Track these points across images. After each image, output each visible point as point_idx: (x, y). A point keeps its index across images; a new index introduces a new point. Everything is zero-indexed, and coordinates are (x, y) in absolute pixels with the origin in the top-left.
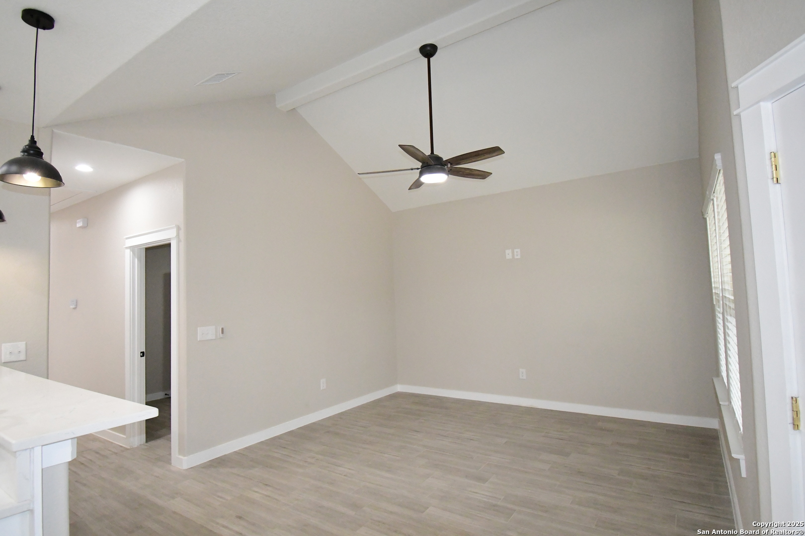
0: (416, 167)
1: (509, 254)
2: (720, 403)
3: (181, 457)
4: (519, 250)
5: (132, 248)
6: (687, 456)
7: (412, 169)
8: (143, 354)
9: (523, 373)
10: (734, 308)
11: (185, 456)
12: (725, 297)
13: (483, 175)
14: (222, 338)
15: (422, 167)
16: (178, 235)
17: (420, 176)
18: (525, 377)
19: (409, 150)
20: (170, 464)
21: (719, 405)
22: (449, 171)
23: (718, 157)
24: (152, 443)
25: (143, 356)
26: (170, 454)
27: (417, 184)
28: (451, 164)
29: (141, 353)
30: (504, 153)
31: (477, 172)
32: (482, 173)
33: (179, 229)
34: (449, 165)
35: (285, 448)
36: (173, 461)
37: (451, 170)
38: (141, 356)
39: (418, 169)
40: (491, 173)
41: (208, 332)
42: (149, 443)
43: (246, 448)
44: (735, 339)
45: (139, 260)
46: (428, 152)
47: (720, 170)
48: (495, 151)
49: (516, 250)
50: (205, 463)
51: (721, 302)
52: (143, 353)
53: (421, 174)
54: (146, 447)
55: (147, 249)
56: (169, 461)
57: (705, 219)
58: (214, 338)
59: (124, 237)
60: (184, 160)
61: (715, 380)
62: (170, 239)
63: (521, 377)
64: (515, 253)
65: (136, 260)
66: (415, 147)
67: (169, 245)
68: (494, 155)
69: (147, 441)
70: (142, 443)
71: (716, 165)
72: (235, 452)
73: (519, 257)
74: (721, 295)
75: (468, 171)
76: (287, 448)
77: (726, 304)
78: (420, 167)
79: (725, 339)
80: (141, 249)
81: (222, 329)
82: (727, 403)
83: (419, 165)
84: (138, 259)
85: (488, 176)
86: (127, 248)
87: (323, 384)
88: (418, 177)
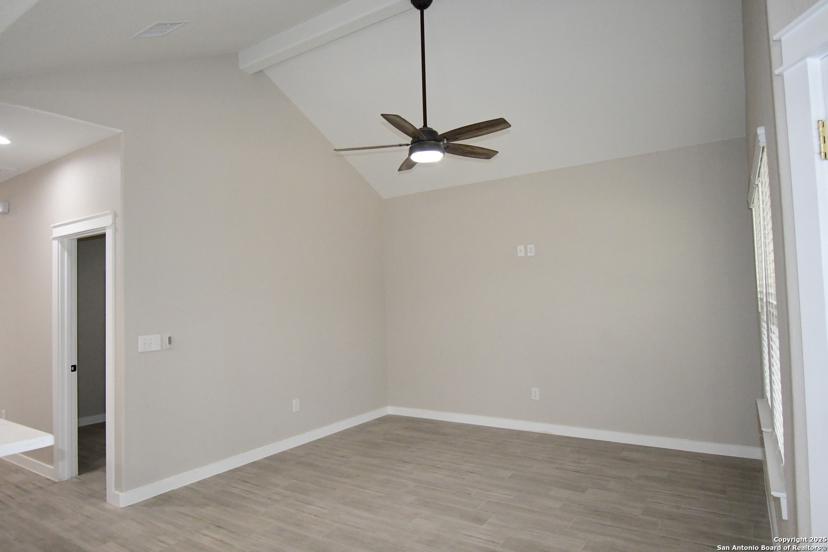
0: (406, 143)
1: (521, 251)
2: (763, 429)
3: (117, 492)
4: (532, 246)
5: (61, 239)
6: (724, 492)
7: (400, 145)
8: (74, 368)
9: (536, 393)
10: (776, 315)
11: (123, 492)
12: (769, 302)
13: (487, 154)
14: (169, 349)
15: (413, 143)
16: (114, 223)
17: (410, 154)
18: (537, 398)
19: (396, 121)
20: (105, 501)
21: (761, 432)
22: (445, 149)
23: (761, 131)
24: (85, 476)
25: (75, 370)
26: (105, 489)
27: (409, 165)
28: (447, 140)
29: (72, 366)
30: (510, 126)
31: (480, 151)
32: (485, 151)
33: (115, 216)
34: (445, 142)
35: (245, 482)
36: (108, 498)
37: (448, 147)
38: (72, 371)
39: (408, 145)
40: (497, 152)
41: (151, 342)
42: (83, 475)
43: (199, 482)
44: (778, 352)
45: (70, 254)
46: (419, 125)
47: (763, 147)
48: (499, 124)
49: (529, 246)
50: (147, 500)
51: (765, 309)
52: (74, 366)
53: (411, 151)
54: (77, 480)
55: (80, 241)
56: (102, 496)
57: (751, 209)
58: (159, 348)
59: (52, 225)
60: (121, 131)
61: (759, 402)
62: (104, 228)
63: (533, 398)
64: (529, 250)
65: (66, 253)
66: (400, 117)
67: (103, 237)
68: (499, 128)
69: (79, 474)
70: (74, 476)
71: (759, 142)
72: (186, 488)
73: (533, 254)
74: (765, 300)
75: (469, 149)
76: (248, 482)
77: (770, 311)
78: (410, 143)
79: (769, 353)
80: (71, 240)
81: (170, 338)
82: (770, 430)
83: (409, 140)
84: (67, 252)
85: (494, 155)
86: (55, 239)
87: (296, 404)
88: (408, 156)
